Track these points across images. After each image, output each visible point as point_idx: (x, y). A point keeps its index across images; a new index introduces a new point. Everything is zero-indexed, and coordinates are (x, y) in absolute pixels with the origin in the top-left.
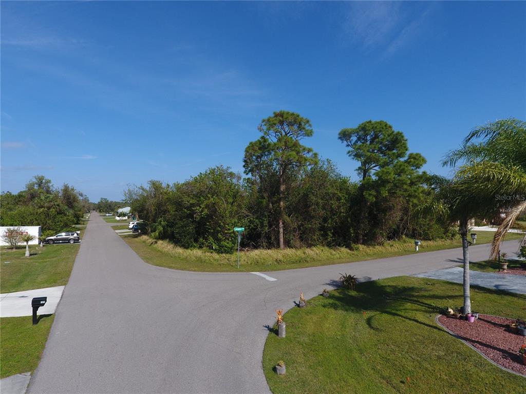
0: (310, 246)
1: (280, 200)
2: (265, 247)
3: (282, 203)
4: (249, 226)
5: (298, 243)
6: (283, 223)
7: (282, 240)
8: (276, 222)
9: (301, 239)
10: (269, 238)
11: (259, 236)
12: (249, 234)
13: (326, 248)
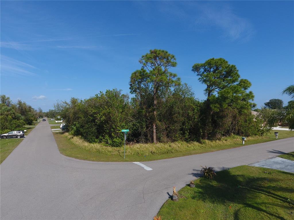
0: (173, 141)
1: (154, 110)
2: (144, 142)
3: (155, 112)
4: (133, 128)
5: (165, 139)
6: (156, 126)
7: (155, 137)
8: (151, 125)
9: (168, 136)
10: (146, 136)
11: (140, 134)
12: (133, 133)
13: (185, 143)
